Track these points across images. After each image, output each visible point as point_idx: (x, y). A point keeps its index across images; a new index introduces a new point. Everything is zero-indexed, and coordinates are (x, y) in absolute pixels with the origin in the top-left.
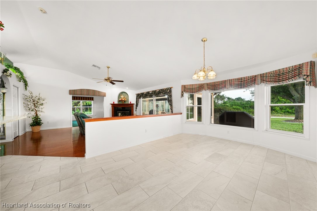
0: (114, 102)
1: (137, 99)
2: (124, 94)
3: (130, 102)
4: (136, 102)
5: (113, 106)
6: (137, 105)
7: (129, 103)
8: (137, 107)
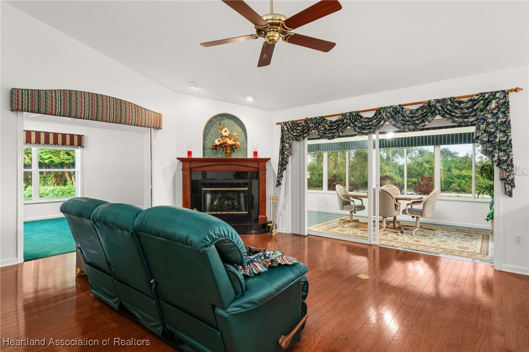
0: (190, 153)
1: (282, 141)
2: (226, 121)
3: (255, 153)
4: (282, 152)
5: (188, 165)
6: (283, 165)
7: (250, 156)
8: (284, 172)
